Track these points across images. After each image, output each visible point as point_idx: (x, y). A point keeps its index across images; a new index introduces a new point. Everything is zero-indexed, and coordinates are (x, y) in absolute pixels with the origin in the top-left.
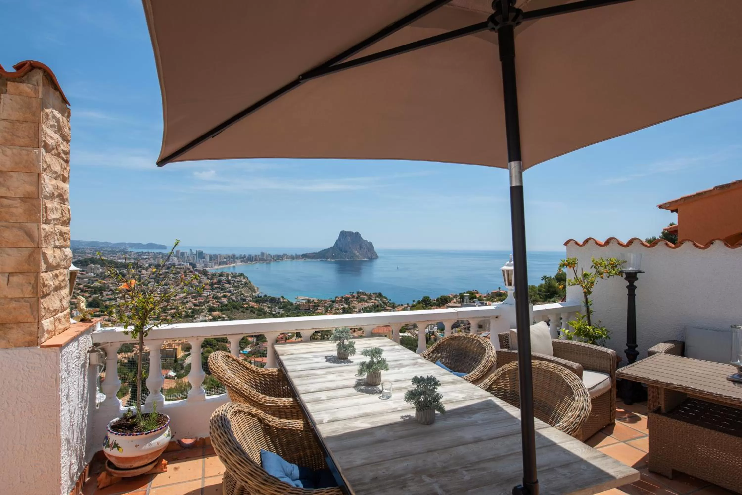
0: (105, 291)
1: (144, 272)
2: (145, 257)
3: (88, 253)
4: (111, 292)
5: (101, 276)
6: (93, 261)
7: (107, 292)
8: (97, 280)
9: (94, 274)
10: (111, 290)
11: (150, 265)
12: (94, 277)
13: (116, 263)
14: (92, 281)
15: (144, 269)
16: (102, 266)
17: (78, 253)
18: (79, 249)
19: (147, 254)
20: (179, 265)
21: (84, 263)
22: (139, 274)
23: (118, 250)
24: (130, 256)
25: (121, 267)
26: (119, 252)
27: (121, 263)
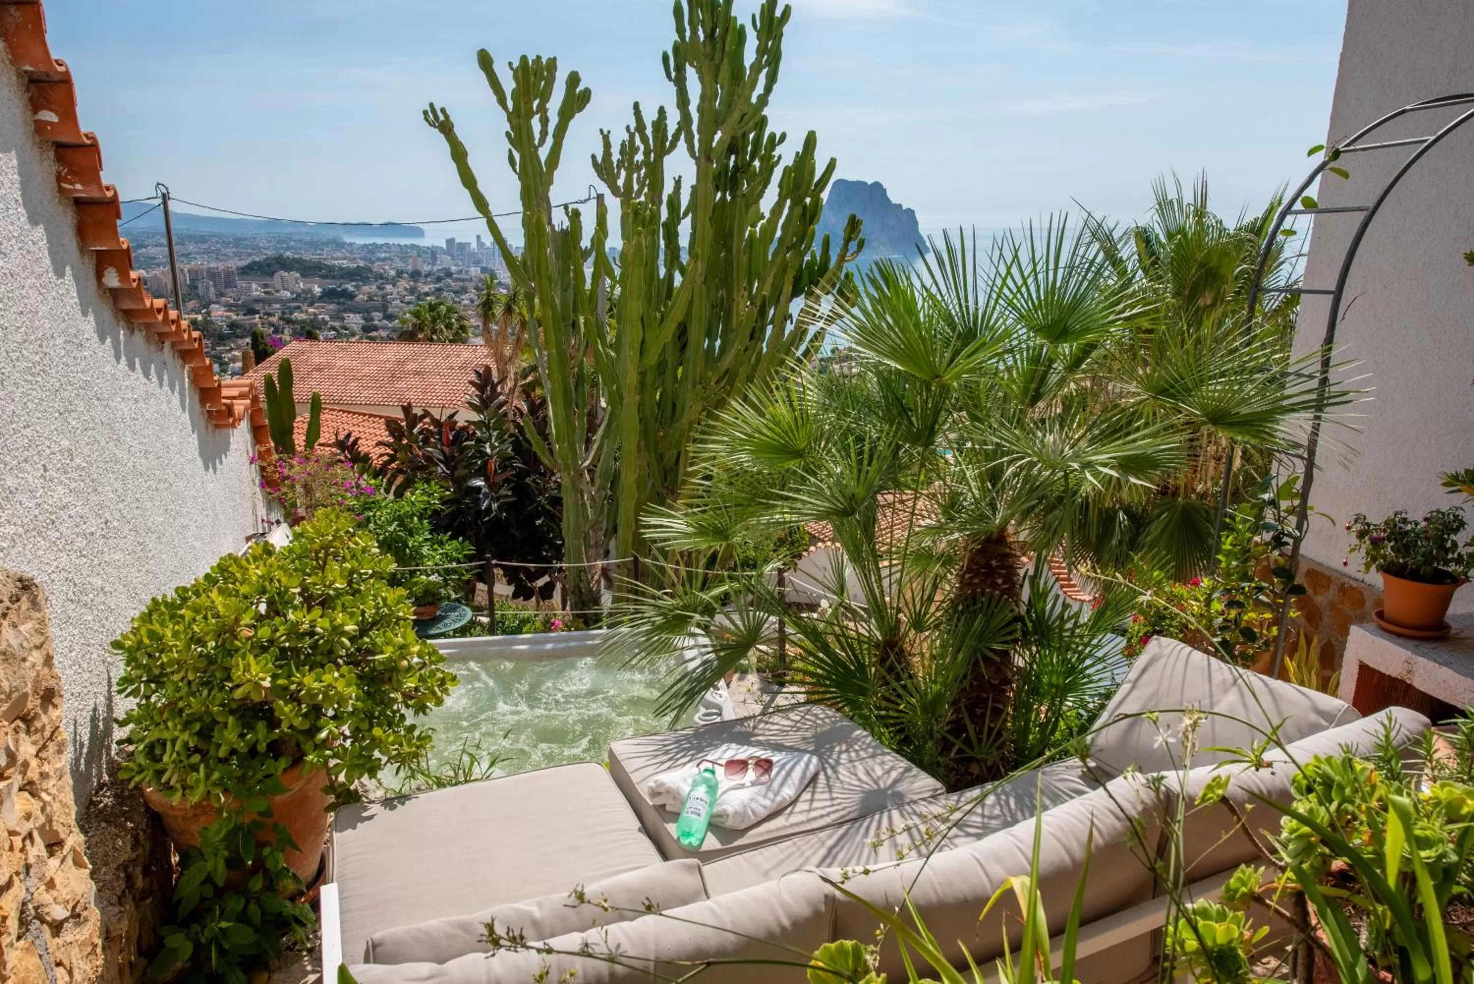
0: (320, 329)
1: (389, 288)
2: (383, 255)
3: (265, 249)
4: (333, 332)
5: (306, 299)
6: (283, 264)
7: (325, 333)
8: (298, 308)
9: (292, 293)
10: (333, 328)
11: (400, 273)
12: (293, 300)
13: (331, 269)
14: (289, 308)
15: (388, 280)
16: (303, 276)
17: (246, 247)
18: (244, 239)
19: (385, 249)
20: (460, 272)
21: (267, 269)
22: (381, 293)
23: (323, 240)
24: (351, 252)
25: (342, 277)
26: (327, 244)
27: (341, 268)
